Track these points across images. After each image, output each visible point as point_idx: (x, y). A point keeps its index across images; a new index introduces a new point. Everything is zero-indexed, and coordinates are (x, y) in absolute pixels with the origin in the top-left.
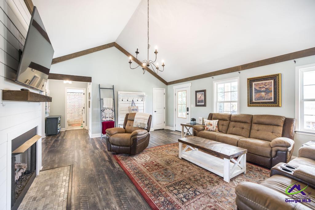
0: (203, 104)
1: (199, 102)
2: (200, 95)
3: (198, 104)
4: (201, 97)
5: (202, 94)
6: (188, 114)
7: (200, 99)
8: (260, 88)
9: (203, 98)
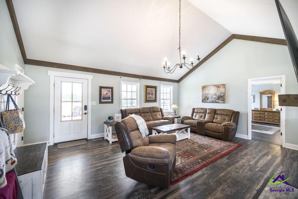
0: (110, 101)
1: (104, 98)
2: (106, 92)
3: (102, 101)
4: (107, 93)
5: (109, 91)
6: (86, 114)
7: (107, 96)
8: (150, 92)
9: (110, 95)
